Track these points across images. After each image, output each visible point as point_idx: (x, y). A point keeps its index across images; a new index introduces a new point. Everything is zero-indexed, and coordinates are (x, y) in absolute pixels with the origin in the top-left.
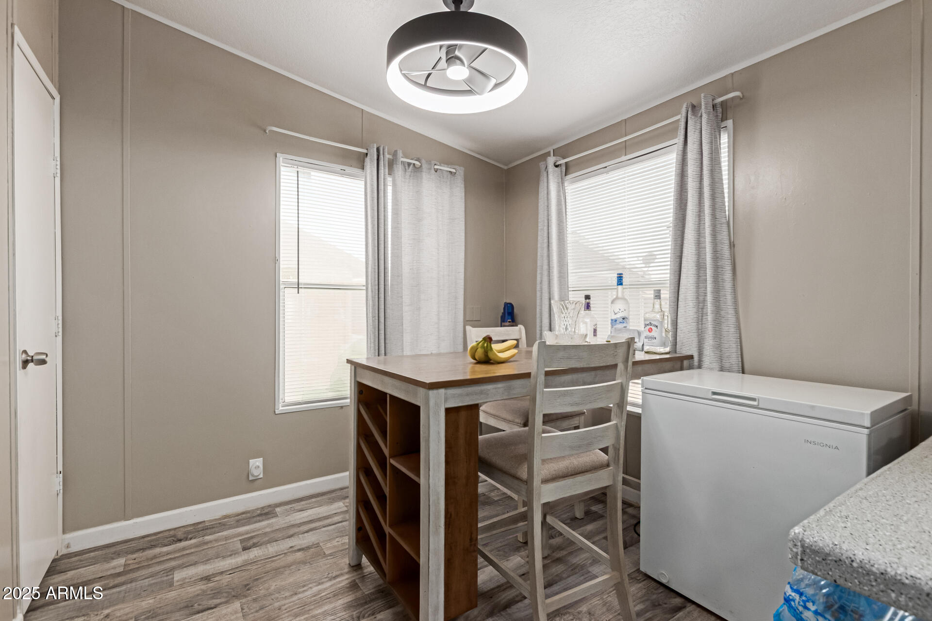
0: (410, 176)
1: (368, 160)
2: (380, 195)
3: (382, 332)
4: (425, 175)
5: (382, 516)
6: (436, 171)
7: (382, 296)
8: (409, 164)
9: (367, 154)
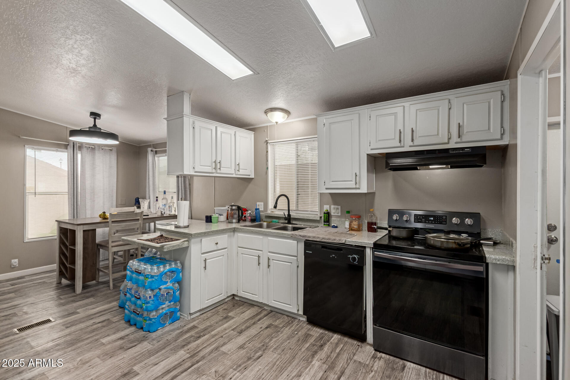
0: (90, 151)
1: (69, 147)
2: (74, 160)
3: (75, 210)
4: (96, 152)
5: (66, 262)
6: (102, 149)
7: (75, 197)
8: (89, 147)
9: (68, 145)
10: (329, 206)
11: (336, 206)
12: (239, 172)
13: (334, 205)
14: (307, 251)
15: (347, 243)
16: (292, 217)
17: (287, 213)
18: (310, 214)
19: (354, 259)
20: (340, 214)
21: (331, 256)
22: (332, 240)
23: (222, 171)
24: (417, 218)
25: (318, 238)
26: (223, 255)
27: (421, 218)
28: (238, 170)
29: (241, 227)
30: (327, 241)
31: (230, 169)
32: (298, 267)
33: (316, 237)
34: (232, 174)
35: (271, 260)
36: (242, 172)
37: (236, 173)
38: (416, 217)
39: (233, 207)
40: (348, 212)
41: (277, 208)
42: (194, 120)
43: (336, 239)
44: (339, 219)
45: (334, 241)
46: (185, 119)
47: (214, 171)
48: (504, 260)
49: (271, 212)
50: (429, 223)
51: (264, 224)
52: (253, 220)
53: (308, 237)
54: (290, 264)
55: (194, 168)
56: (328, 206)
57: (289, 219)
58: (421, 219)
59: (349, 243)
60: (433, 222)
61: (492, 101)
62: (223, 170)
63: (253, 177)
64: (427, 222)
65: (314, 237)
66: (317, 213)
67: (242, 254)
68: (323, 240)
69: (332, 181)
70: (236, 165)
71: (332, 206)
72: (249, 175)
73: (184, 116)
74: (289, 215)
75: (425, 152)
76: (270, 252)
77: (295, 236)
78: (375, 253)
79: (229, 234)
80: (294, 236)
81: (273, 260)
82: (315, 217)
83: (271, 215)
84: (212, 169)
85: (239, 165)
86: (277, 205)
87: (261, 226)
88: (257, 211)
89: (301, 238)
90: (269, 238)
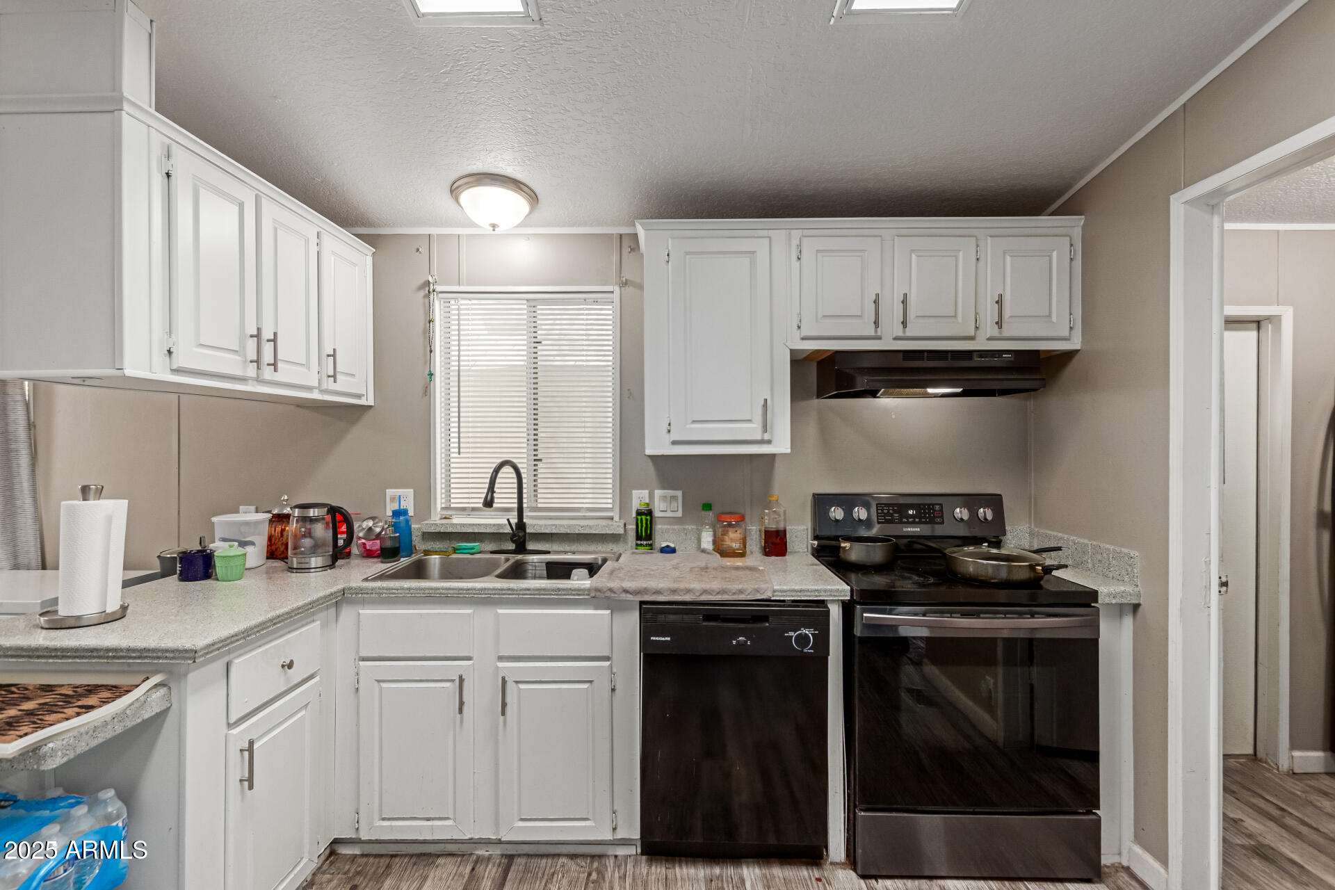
10: (647, 491)
11: (670, 492)
12: (335, 382)
13: (663, 488)
14: (652, 638)
15: (777, 596)
16: (528, 531)
17: (516, 521)
18: (585, 518)
19: (803, 640)
20: (679, 514)
21: (734, 642)
22: (734, 594)
23: (278, 377)
24: (883, 513)
25: (688, 591)
26: (307, 705)
27: (891, 511)
28: (331, 373)
29: (366, 584)
30: (719, 598)
31: (304, 369)
32: (613, 690)
33: (681, 590)
34: (310, 389)
35: (510, 686)
36: (343, 384)
37: (324, 387)
38: (880, 511)
39: (312, 510)
40: (708, 507)
41: (495, 505)
42: (168, 141)
43: (745, 590)
44: (676, 527)
45: (739, 594)
46: (128, 124)
47: (251, 371)
48: (1124, 595)
49: (441, 519)
50: (908, 523)
51: (432, 562)
52: (389, 553)
53: (654, 593)
54: (585, 686)
55: (170, 352)
56: (645, 493)
57: (520, 538)
58: (891, 515)
59: (782, 596)
60: (917, 520)
61: (1055, 254)
62: (286, 373)
63: (371, 402)
64: (905, 520)
65: (674, 591)
66: (610, 514)
67: (379, 681)
68: (704, 598)
69: (694, 422)
70: (324, 357)
71: (658, 493)
72: (359, 396)
73: (126, 106)
74: (521, 525)
75: (926, 354)
76: (501, 658)
77: (608, 594)
78: (865, 615)
79: (324, 614)
80: (602, 595)
81: (517, 682)
82: (607, 526)
83: (442, 530)
84: (245, 362)
85: (334, 355)
86: (495, 495)
87: (419, 571)
88: (402, 518)
89: (630, 597)
90: (500, 611)
